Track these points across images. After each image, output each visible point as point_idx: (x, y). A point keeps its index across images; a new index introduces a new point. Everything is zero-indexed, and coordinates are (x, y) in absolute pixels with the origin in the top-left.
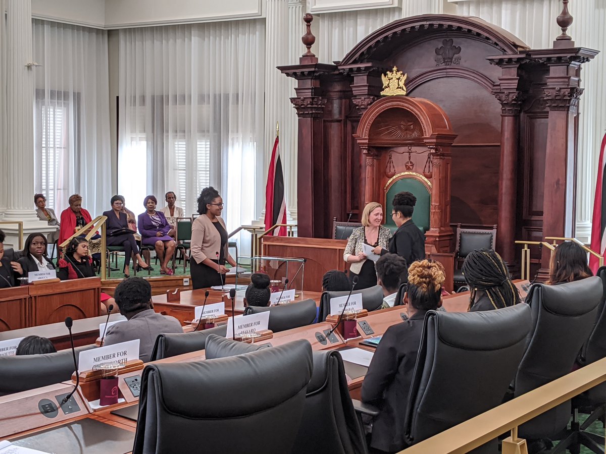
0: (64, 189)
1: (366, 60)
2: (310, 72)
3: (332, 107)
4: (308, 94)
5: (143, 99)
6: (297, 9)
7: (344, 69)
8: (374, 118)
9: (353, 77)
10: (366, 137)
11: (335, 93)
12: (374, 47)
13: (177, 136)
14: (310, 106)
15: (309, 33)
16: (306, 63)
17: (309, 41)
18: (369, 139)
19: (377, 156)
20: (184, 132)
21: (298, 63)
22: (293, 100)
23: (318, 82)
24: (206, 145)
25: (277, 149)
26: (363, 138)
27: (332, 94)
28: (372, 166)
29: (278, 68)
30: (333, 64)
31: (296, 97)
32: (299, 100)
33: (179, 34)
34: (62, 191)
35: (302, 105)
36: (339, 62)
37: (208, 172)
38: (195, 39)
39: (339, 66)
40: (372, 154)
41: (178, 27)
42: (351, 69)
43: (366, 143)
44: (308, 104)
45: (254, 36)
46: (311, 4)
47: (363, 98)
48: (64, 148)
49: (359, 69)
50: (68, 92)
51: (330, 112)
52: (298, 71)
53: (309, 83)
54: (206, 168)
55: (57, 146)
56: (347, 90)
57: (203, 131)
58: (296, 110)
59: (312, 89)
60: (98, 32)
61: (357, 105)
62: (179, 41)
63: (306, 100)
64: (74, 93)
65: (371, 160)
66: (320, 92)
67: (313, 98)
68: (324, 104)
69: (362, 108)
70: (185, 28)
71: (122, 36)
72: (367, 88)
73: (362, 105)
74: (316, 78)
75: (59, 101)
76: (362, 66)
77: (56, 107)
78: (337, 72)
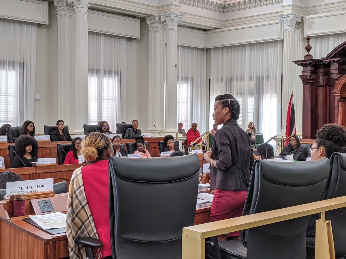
0: (186, 121)
1: (337, 57)
2: (309, 63)
3: (319, 79)
4: (308, 73)
5: (222, 79)
6: (299, 35)
7: (326, 61)
8: (343, 84)
9: (331, 65)
10: (339, 93)
11: (321, 73)
12: (342, 51)
13: (238, 96)
14: (309, 79)
15: (309, 45)
16: (307, 59)
17: (308, 49)
18: (340, 94)
19: (344, 102)
20: (242, 94)
21: (303, 59)
22: (300, 76)
23: (313, 68)
24: (252, 100)
25: (292, 100)
26: (338, 93)
27: (319, 73)
28: (342, 106)
29: (294, 62)
30: (321, 59)
31: (302, 75)
32: (304, 76)
33: (240, 49)
34: (185, 122)
35: (305, 78)
36: (324, 58)
37: (253, 113)
38: (247, 51)
39: (324, 60)
40: (342, 100)
41: (240, 46)
42: (330, 61)
43: (339, 96)
44: (308, 78)
45: (277, 48)
46: (306, 32)
47: (336, 75)
48: (186, 103)
49: (334, 61)
50: (188, 77)
51: (318, 82)
52: (304, 63)
53: (309, 68)
54: (252, 111)
55: (183, 102)
56: (328, 71)
57: (251, 94)
58: (302, 81)
59: (310, 71)
60: (202, 50)
61: (333, 78)
62: (240, 52)
63: (307, 76)
64: (191, 78)
65: (341, 104)
66: (314, 72)
67: (311, 75)
68: (316, 78)
69: (335, 80)
70: (243, 46)
71: (212, 51)
72: (338, 70)
73: (335, 78)
74: (312, 66)
75: (185, 82)
76: (336, 59)
77: (183, 84)
78: (322, 63)
